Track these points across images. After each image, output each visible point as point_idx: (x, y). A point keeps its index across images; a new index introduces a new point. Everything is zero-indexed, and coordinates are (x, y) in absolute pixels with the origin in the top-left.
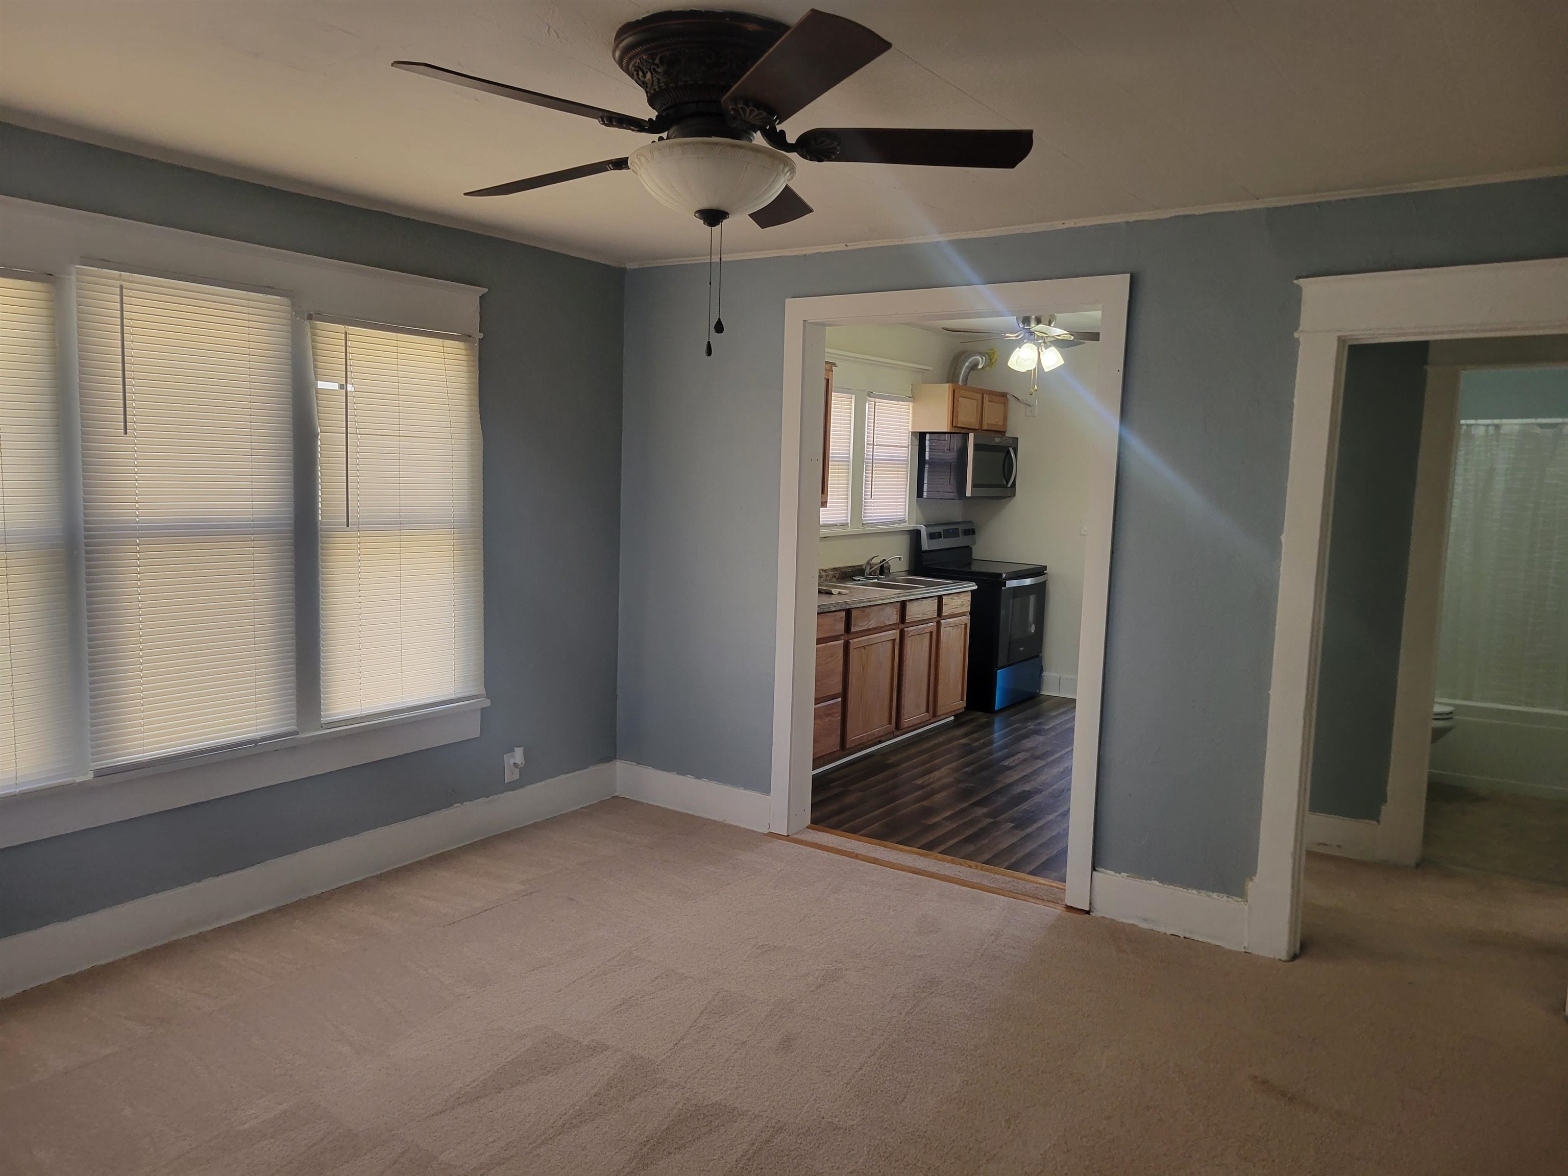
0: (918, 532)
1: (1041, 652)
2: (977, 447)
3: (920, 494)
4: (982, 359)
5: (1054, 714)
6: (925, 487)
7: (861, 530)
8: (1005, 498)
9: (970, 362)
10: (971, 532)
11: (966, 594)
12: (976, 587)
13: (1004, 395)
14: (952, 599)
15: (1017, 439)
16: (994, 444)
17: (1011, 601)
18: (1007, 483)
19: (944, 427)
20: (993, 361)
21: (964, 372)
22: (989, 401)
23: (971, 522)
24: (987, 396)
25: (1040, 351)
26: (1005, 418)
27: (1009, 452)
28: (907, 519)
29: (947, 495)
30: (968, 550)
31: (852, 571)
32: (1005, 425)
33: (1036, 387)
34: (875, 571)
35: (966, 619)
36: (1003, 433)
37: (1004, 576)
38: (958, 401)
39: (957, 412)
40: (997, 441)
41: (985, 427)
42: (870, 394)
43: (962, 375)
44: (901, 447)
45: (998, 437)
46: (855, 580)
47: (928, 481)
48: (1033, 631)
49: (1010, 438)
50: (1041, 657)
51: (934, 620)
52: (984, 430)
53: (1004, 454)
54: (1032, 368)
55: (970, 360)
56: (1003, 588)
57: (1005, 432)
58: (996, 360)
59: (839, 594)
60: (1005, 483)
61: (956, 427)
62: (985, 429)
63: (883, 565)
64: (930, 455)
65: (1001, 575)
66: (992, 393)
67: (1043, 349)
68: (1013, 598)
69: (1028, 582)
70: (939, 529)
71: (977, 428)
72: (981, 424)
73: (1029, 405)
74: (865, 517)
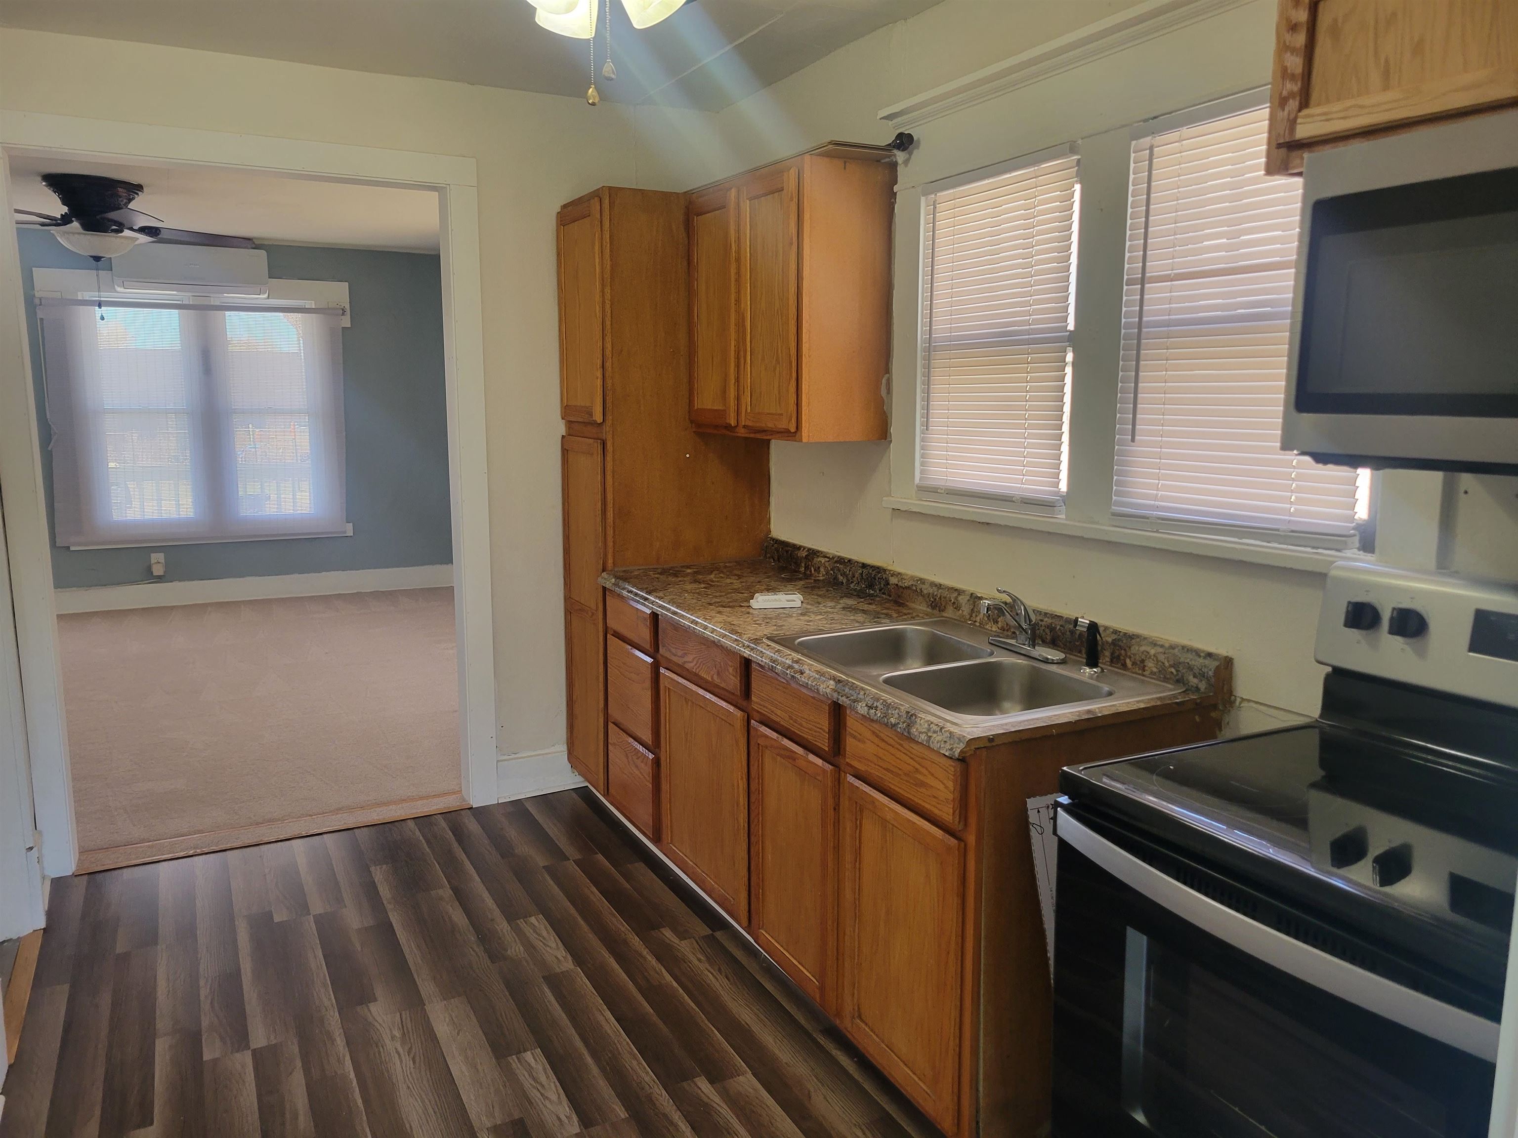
51: (824, 755)
74: (1118, 494)
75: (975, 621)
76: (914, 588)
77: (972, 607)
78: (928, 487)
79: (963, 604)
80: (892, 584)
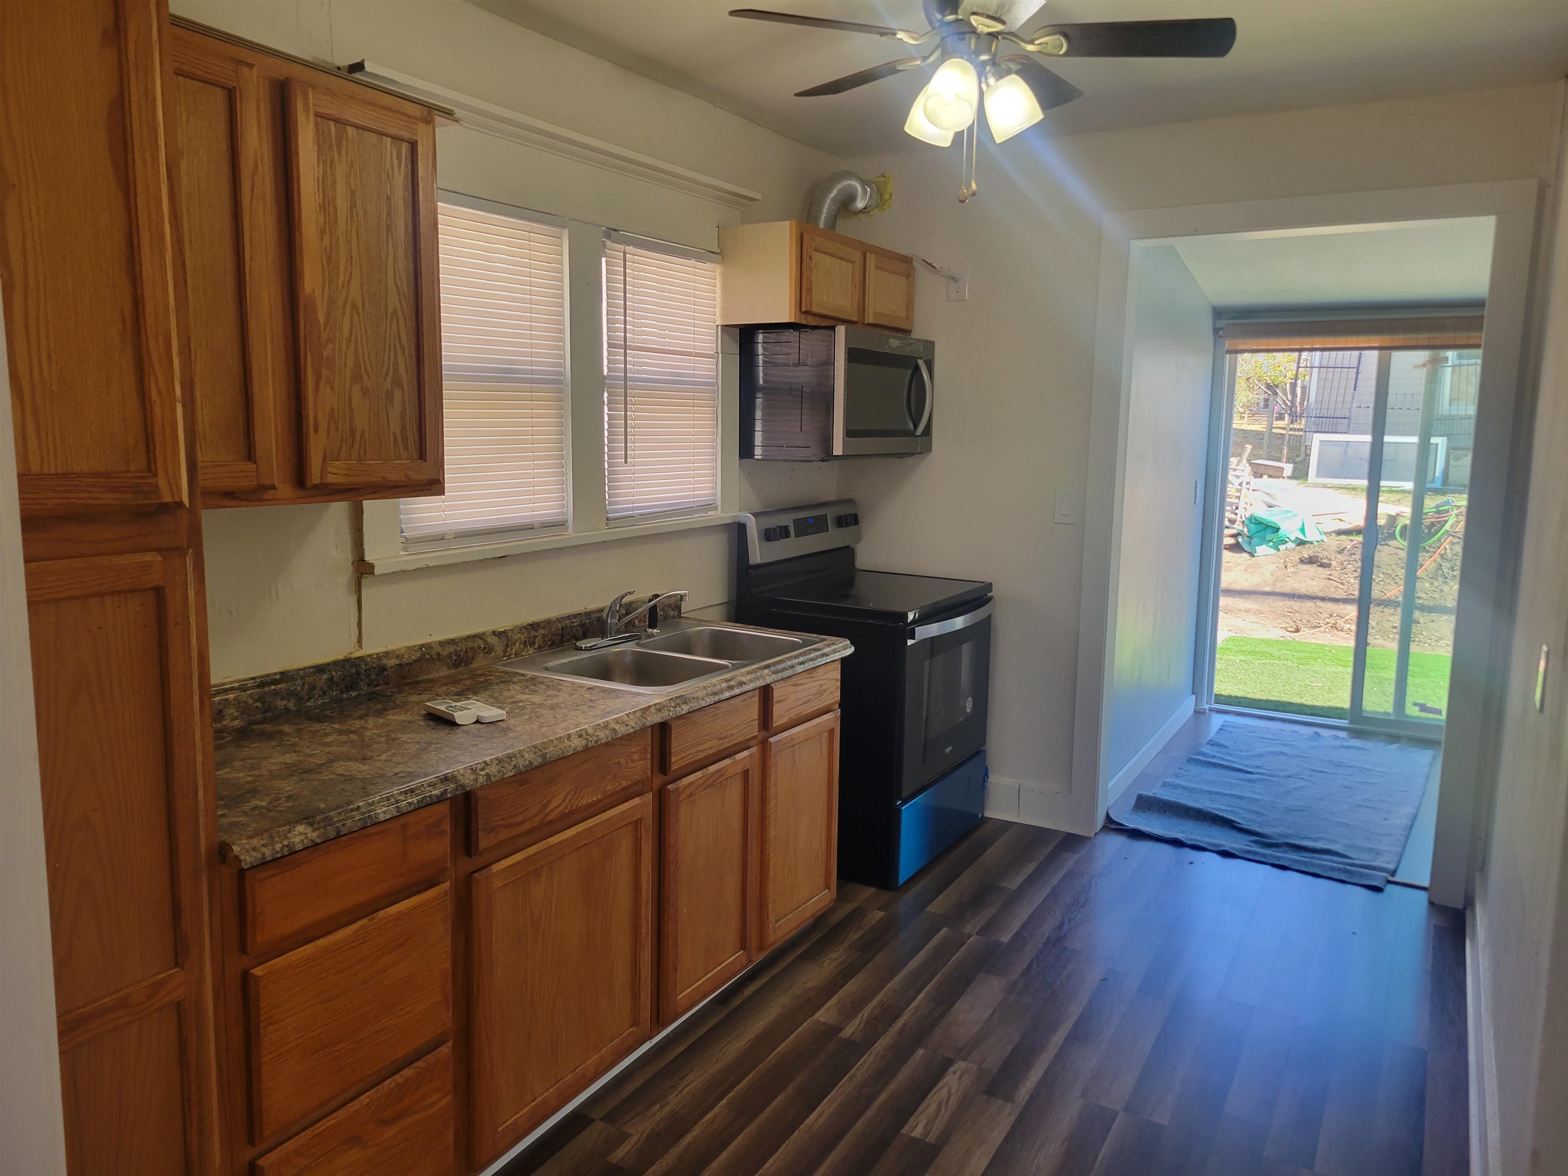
0: (741, 528)
1: (984, 744)
2: (853, 355)
3: (746, 449)
4: (864, 190)
5: (1013, 884)
6: (758, 438)
7: (604, 533)
8: (912, 455)
9: (840, 191)
10: (850, 520)
11: (830, 667)
12: (851, 650)
13: (906, 260)
14: (795, 685)
15: (932, 344)
16: (888, 351)
17: (927, 663)
18: (916, 426)
19: (784, 313)
20: (886, 197)
21: (829, 209)
22: (877, 267)
23: (850, 501)
24: (873, 256)
25: (984, 86)
26: (910, 305)
27: (917, 368)
28: (719, 503)
29: (801, 454)
30: (848, 553)
31: (582, 625)
32: (909, 317)
33: (974, 186)
34: (640, 618)
35: (832, 719)
36: (907, 332)
37: (911, 616)
38: (810, 258)
39: (810, 281)
40: (894, 346)
41: (870, 319)
42: (611, 233)
43: (823, 216)
44: (697, 355)
45: (895, 338)
46: (580, 649)
47: (763, 426)
48: (968, 710)
49: (919, 341)
50: (985, 751)
51: (753, 742)
52: (869, 324)
53: (910, 372)
54: (964, 127)
55: (840, 186)
56: (910, 642)
57: (911, 331)
58: (891, 195)
59: (477, 722)
60: (912, 427)
61: (807, 313)
62: (871, 321)
63: (655, 606)
64: (765, 375)
65: (905, 616)
66: (882, 253)
67: (992, 81)
68: (931, 657)
69: (959, 623)
70: (787, 520)
71: (855, 319)
72: (862, 310)
73: (954, 279)
74: (611, 504)
75: (511, 655)
76: (428, 656)
77: (505, 643)
78: (421, 538)
79: (496, 644)
80: (392, 667)
